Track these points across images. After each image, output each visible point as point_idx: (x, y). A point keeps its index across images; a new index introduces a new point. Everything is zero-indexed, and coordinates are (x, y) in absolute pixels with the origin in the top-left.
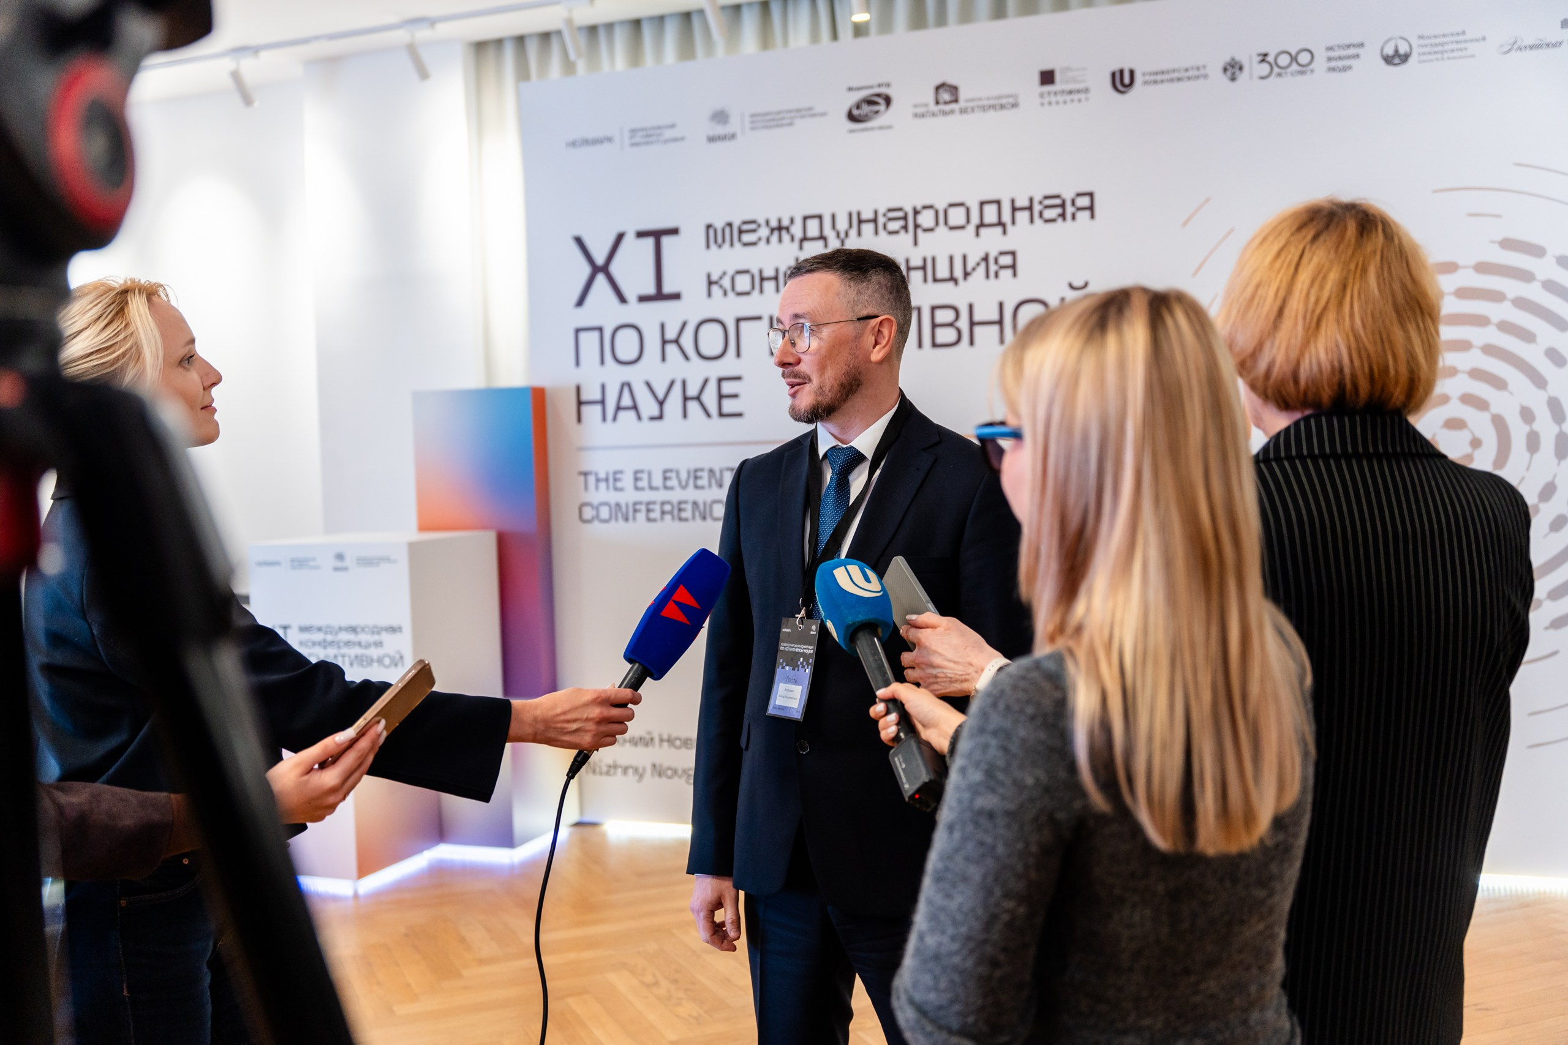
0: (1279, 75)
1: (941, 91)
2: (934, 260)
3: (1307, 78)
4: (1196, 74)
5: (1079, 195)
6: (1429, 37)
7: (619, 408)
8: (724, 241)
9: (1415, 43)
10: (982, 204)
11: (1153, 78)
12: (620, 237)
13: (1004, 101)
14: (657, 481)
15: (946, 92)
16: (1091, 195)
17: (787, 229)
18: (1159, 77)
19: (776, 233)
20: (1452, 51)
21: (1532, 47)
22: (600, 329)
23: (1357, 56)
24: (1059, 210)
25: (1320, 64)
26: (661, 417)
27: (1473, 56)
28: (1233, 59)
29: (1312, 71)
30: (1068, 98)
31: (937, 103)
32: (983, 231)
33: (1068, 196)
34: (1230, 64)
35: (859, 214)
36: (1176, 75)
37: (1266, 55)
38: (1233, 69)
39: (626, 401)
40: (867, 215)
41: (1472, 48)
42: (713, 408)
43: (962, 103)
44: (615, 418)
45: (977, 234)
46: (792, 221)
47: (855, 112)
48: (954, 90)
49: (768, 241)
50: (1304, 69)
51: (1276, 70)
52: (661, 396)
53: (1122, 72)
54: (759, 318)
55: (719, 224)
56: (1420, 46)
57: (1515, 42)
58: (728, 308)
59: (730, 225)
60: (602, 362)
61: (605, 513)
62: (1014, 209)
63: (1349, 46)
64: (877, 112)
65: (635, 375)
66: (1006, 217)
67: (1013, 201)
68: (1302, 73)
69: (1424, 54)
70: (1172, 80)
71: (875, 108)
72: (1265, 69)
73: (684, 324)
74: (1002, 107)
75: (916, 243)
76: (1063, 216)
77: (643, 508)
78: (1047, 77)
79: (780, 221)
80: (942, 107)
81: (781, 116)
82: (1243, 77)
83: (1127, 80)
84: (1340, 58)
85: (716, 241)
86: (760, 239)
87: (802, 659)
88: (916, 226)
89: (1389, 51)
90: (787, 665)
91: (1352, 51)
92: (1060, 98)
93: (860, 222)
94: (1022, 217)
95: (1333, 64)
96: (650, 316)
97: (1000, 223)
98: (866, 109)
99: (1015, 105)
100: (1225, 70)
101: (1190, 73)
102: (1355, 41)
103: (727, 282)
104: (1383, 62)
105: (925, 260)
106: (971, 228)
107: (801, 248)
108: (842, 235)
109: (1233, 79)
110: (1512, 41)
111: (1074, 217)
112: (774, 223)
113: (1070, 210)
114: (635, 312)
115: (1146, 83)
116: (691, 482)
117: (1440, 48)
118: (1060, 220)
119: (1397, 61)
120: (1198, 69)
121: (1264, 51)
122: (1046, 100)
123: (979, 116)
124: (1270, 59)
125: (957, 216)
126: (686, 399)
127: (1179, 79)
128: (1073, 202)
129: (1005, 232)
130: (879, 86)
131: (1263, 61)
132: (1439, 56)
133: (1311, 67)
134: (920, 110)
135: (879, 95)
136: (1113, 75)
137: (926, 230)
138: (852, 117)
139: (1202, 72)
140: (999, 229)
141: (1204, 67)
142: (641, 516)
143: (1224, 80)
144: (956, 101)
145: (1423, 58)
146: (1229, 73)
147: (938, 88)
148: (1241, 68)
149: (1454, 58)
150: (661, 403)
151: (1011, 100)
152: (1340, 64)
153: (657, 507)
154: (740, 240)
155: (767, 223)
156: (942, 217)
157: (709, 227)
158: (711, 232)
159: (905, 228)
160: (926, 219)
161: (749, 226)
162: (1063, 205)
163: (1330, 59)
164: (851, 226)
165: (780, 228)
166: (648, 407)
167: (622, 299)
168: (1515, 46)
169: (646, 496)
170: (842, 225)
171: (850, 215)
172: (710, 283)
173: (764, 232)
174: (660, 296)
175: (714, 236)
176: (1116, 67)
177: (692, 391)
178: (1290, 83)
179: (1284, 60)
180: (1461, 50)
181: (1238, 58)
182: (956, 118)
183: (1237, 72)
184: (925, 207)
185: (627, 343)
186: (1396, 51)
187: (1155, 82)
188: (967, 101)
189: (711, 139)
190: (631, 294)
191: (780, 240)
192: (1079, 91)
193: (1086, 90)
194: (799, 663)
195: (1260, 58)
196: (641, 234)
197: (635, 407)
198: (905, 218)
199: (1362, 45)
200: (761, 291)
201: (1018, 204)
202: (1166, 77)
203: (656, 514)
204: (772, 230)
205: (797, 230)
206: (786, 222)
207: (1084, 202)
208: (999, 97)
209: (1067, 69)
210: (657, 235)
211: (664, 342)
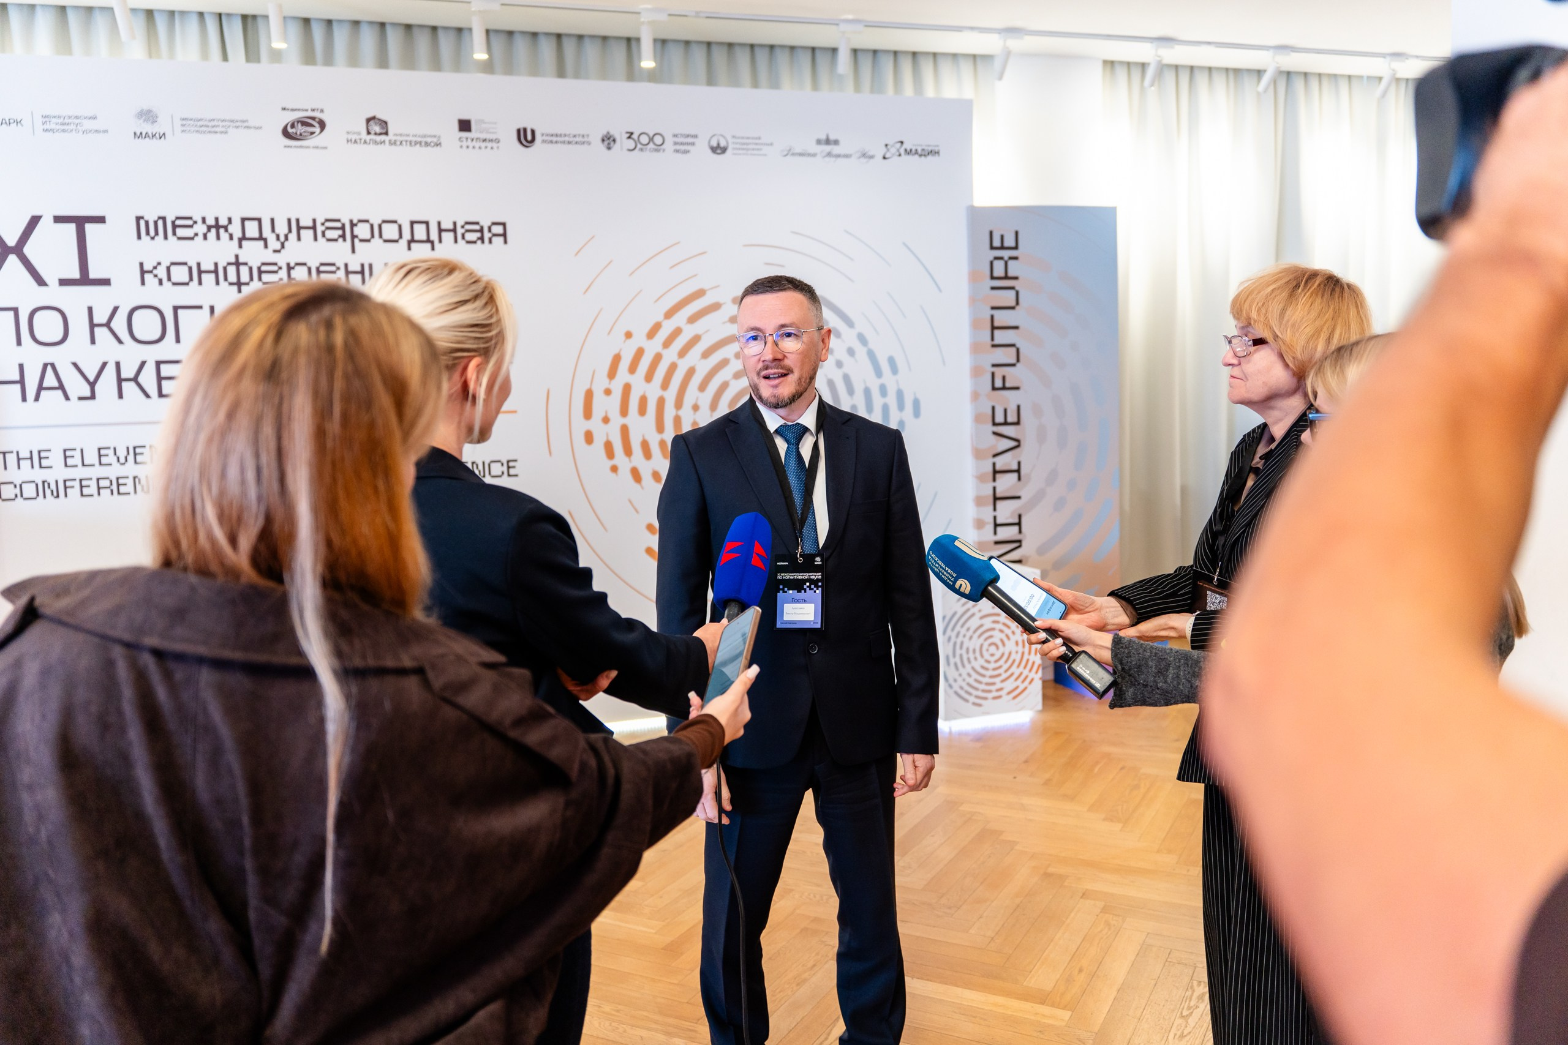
0: (641, 150)
1: (372, 123)
2: (371, 266)
3: (660, 154)
4: (580, 140)
5: (494, 224)
6: (739, 138)
7: (41, 388)
8: (157, 233)
9: (730, 140)
10: (412, 223)
11: (550, 138)
12: (34, 221)
13: (429, 140)
14: (91, 457)
15: (377, 126)
16: (504, 225)
17: (226, 228)
18: (554, 139)
19: (213, 231)
20: (753, 149)
21: (801, 155)
22: (16, 310)
23: (693, 144)
24: (479, 235)
25: (669, 146)
26: (93, 397)
27: (765, 155)
28: (608, 133)
29: (664, 150)
30: (483, 145)
31: (369, 133)
32: (413, 245)
33: (486, 224)
34: (606, 137)
35: (298, 221)
36: (567, 139)
37: (632, 134)
38: (608, 140)
39: (50, 380)
40: (306, 222)
41: (766, 150)
42: (152, 390)
43: (391, 136)
44: (37, 399)
45: (409, 248)
46: (230, 220)
47: (290, 130)
48: (384, 124)
49: (205, 237)
50: (659, 147)
51: (639, 146)
52: (92, 379)
53: (525, 130)
54: (200, 307)
55: (151, 218)
56: (733, 143)
57: (790, 150)
58: (166, 297)
59: (164, 219)
60: (19, 343)
61: (29, 489)
62: (441, 230)
63: (688, 136)
64: (312, 133)
65: (60, 357)
66: (434, 236)
67: (439, 223)
68: (657, 150)
69: (736, 149)
70: (564, 142)
71: (311, 129)
72: (631, 144)
73: (116, 309)
74: (427, 144)
75: (353, 251)
76: (482, 239)
77: (77, 484)
78: (465, 126)
79: (217, 219)
80: (372, 137)
81: (215, 123)
82: (616, 147)
83: (529, 137)
84: (682, 144)
85: (148, 233)
86: (196, 235)
87: (808, 584)
88: (353, 237)
89: (714, 143)
90: (788, 590)
91: (690, 140)
92: (477, 145)
93: (299, 228)
94: (448, 237)
95: (678, 147)
96: (75, 301)
97: (428, 240)
98: (300, 129)
99: (438, 144)
100: (603, 140)
101: (577, 139)
102: (693, 133)
103: (162, 272)
104: (709, 151)
105: (362, 266)
106: (403, 243)
107: (240, 246)
108: (282, 238)
109: (609, 148)
110: (788, 149)
111: (490, 241)
112: (211, 221)
113: (487, 235)
114: (54, 294)
115: (544, 141)
116: (131, 458)
117: (745, 147)
118: (479, 242)
119: (719, 151)
120: (583, 136)
121: (630, 130)
122: (465, 144)
123: (406, 148)
124: (635, 136)
125: (390, 231)
126: (120, 380)
127: (569, 143)
128: (490, 230)
129: (433, 249)
130: (313, 110)
131: (629, 137)
132: (744, 152)
133: (663, 147)
134: (354, 137)
135: (313, 118)
136: (519, 131)
137: (361, 241)
138: (286, 133)
139: (586, 139)
140: (429, 245)
141: (588, 136)
142: (74, 492)
143: (602, 148)
144: (386, 134)
145: (735, 152)
146: (606, 143)
147: (368, 120)
148: (614, 141)
149: (754, 155)
150: (92, 385)
151: (435, 140)
152: (683, 148)
153: (93, 484)
154: (174, 233)
155: (204, 220)
156: (376, 231)
157: (138, 219)
158: (142, 223)
159: (343, 236)
160: (362, 231)
161: (188, 221)
162: (481, 230)
163: (676, 143)
164: (290, 231)
165: (217, 226)
166: (77, 386)
167: (41, 282)
168: (789, 153)
169: (80, 473)
170: (281, 229)
171: (289, 221)
172: (143, 272)
173: (201, 229)
174: (84, 279)
175: (143, 227)
176: (521, 126)
177: (128, 372)
178: (647, 157)
179: (644, 139)
180: (758, 149)
181: (612, 133)
182: (386, 147)
183: (612, 143)
184: (360, 221)
185: (48, 326)
186: (718, 144)
187: (551, 142)
188: (396, 135)
189: (138, 136)
190: (51, 278)
191: (218, 238)
192: (491, 141)
193: (498, 141)
194: (805, 587)
195: (628, 135)
196: (58, 219)
197: (61, 387)
198: (343, 228)
199: (696, 136)
200: (200, 283)
201: (443, 227)
202: (559, 139)
203: (93, 489)
204: (209, 228)
205: (235, 229)
206: (223, 222)
207: (498, 229)
208: (424, 136)
209: (482, 121)
210: (80, 222)
211: (92, 326)
